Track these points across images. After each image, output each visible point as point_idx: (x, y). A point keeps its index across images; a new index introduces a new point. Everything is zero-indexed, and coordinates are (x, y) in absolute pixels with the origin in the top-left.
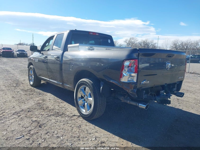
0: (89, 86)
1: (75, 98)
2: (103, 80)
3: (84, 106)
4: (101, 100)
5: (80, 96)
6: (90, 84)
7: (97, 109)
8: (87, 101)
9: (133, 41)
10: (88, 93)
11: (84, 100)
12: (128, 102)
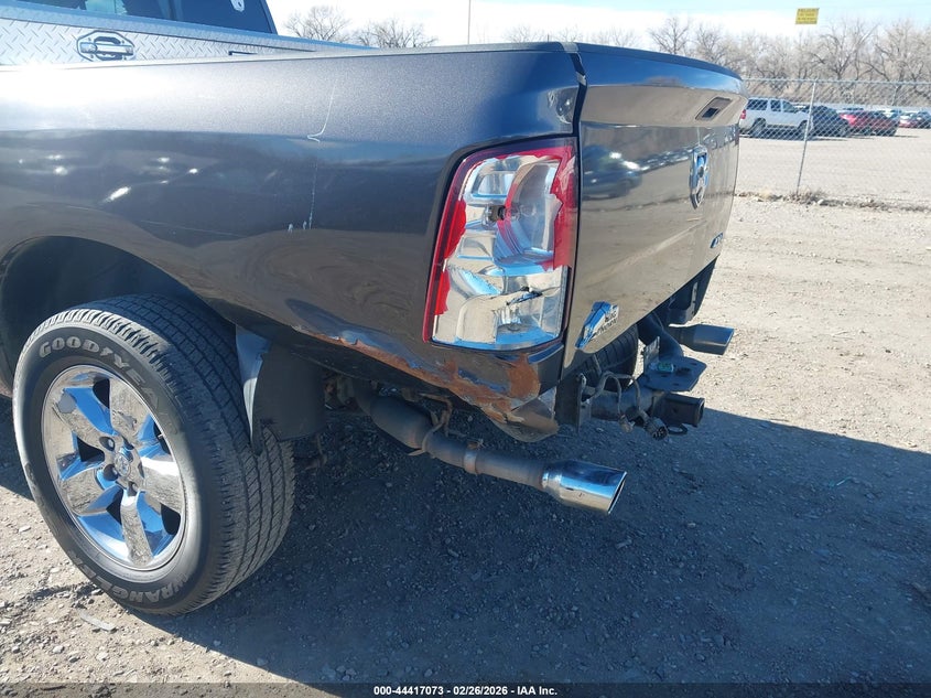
0: (133, 373)
1: (24, 462)
2: (255, 322)
3: (114, 509)
4: (253, 475)
5: (69, 448)
6: (144, 359)
7: (235, 544)
8: (131, 484)
9: (326, 23)
10: (140, 427)
11: (111, 474)
12: (469, 462)
